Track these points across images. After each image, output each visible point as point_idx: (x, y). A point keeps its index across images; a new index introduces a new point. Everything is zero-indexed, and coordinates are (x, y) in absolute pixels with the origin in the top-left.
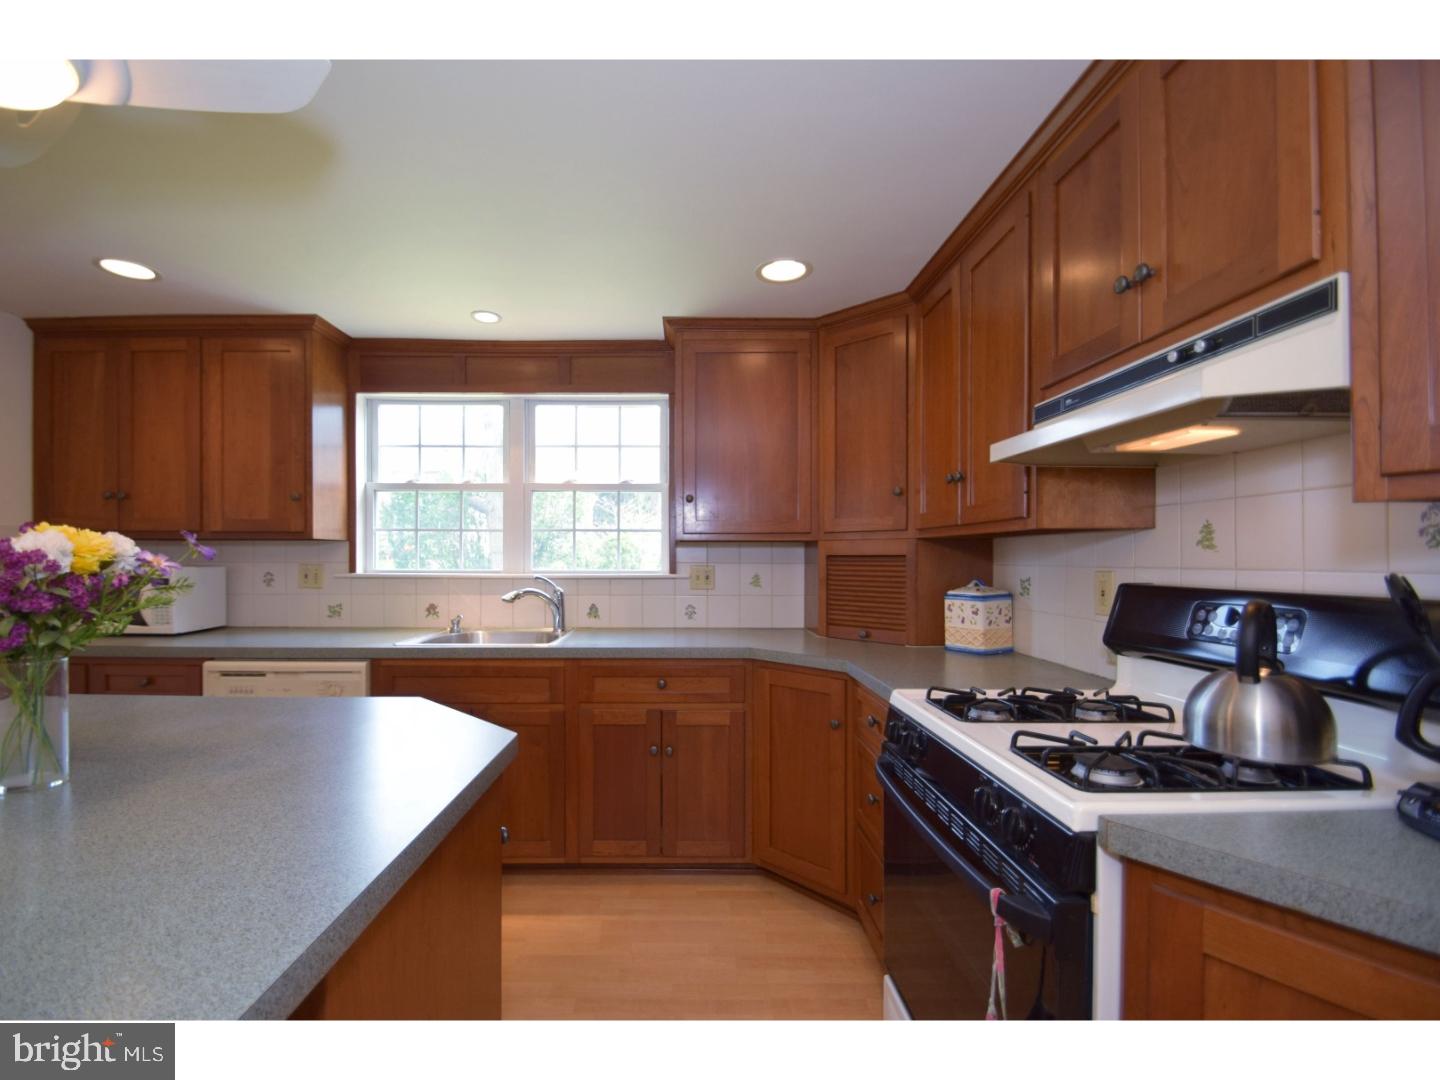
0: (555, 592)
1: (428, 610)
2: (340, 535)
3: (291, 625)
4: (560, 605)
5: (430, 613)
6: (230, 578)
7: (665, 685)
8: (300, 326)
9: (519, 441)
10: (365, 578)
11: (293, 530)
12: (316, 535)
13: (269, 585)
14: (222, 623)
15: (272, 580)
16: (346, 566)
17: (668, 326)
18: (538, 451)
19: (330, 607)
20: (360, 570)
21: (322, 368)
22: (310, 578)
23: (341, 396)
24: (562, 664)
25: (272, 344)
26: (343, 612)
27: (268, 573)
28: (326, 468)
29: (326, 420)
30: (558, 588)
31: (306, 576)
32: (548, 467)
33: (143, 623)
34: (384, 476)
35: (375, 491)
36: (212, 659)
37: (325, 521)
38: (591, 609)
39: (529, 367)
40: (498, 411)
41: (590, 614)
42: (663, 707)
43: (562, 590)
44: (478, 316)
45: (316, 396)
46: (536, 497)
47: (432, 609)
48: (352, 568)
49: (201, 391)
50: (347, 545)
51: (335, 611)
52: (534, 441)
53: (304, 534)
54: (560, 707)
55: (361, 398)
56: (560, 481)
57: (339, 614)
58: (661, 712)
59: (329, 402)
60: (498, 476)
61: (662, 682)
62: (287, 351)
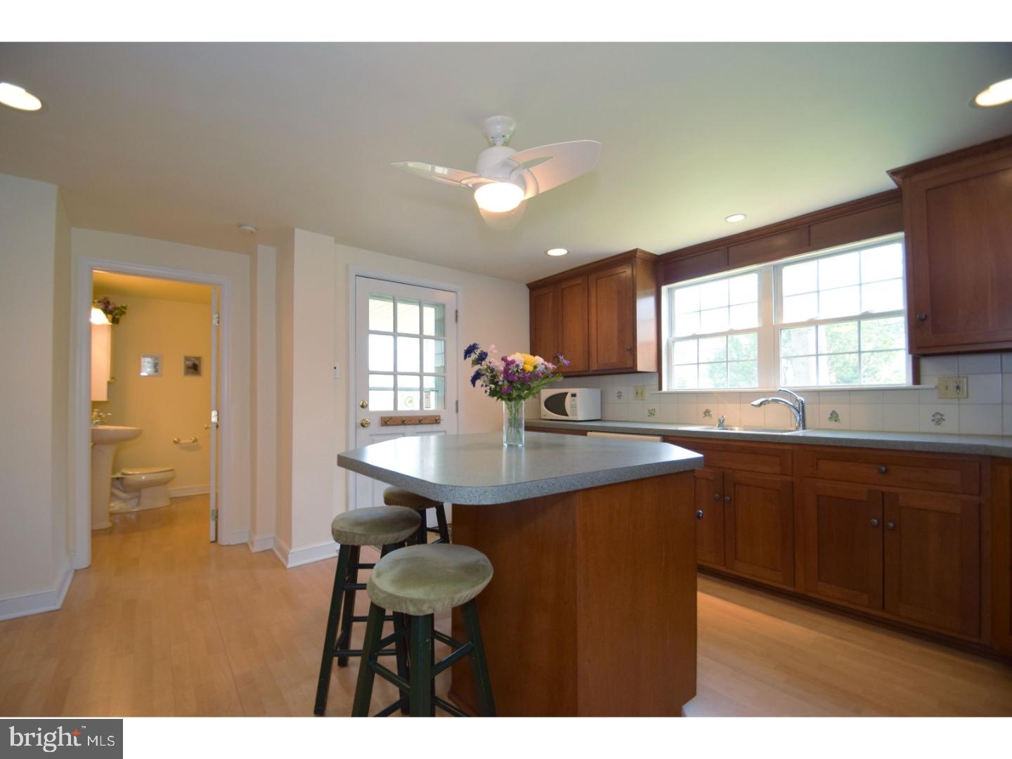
0: (797, 400)
1: (705, 413)
2: (653, 369)
3: (630, 420)
4: (801, 409)
5: (706, 415)
6: (603, 395)
7: (887, 471)
8: (629, 257)
9: (771, 295)
10: (669, 394)
11: (628, 366)
12: (640, 368)
13: (620, 398)
14: (599, 418)
15: (621, 396)
16: (657, 387)
17: (895, 177)
18: (785, 300)
19: (649, 411)
20: (665, 389)
21: (642, 275)
22: (639, 394)
23: (653, 290)
24: (790, 447)
25: (620, 270)
26: (656, 414)
27: (620, 392)
28: (645, 332)
29: (645, 306)
30: (799, 398)
31: (637, 393)
32: (792, 311)
33: (567, 415)
34: (678, 333)
35: (673, 342)
36: (591, 431)
37: (644, 361)
38: (831, 415)
39: (780, 241)
40: (754, 278)
41: (830, 418)
42: (885, 489)
43: (803, 399)
44: (730, 220)
45: (638, 293)
46: (784, 335)
47: (707, 413)
48: (660, 388)
49: (588, 302)
50: (657, 374)
51: (652, 413)
52: (782, 294)
53: (632, 370)
54: (789, 479)
55: (664, 289)
56: (804, 319)
57: (654, 414)
58: (883, 493)
59: (646, 295)
60: (755, 323)
61: (884, 468)
62: (626, 272)
